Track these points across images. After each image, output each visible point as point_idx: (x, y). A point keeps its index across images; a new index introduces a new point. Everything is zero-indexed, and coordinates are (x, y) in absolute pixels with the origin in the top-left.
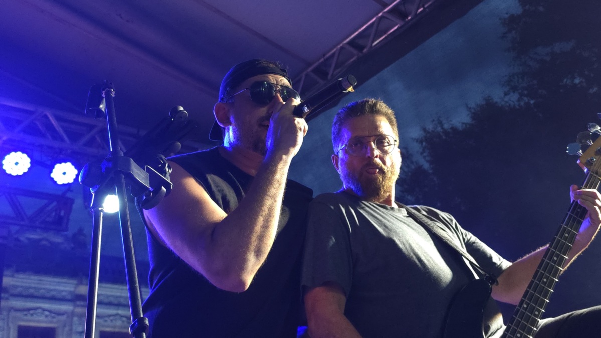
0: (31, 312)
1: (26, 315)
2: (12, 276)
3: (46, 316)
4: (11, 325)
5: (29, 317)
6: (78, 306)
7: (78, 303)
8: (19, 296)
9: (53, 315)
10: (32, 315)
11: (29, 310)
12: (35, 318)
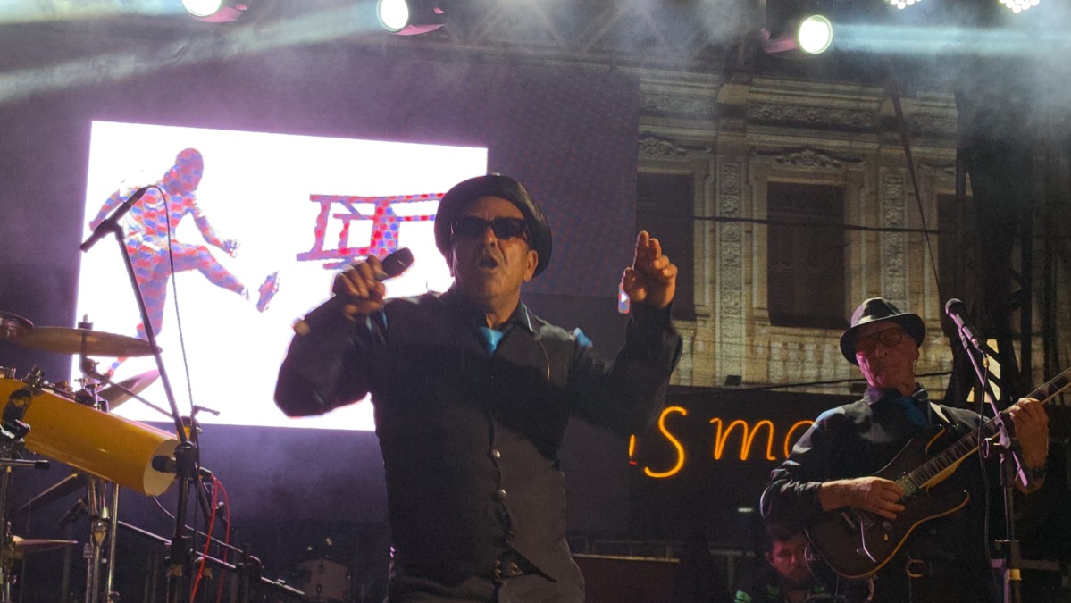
0: (793, 155)
1: (780, 161)
2: (749, 83)
3: (823, 164)
4: (752, 182)
5: (788, 166)
6: (888, 142)
7: (888, 135)
8: (767, 123)
9: (836, 161)
10: (794, 162)
11: (787, 151)
12: (801, 168)
